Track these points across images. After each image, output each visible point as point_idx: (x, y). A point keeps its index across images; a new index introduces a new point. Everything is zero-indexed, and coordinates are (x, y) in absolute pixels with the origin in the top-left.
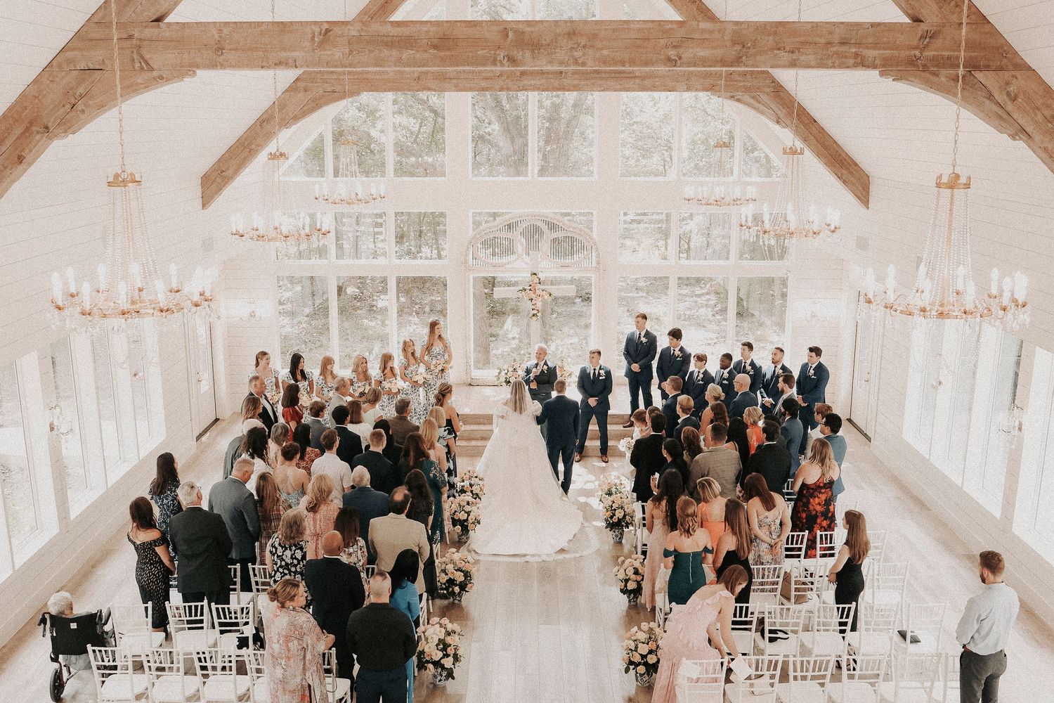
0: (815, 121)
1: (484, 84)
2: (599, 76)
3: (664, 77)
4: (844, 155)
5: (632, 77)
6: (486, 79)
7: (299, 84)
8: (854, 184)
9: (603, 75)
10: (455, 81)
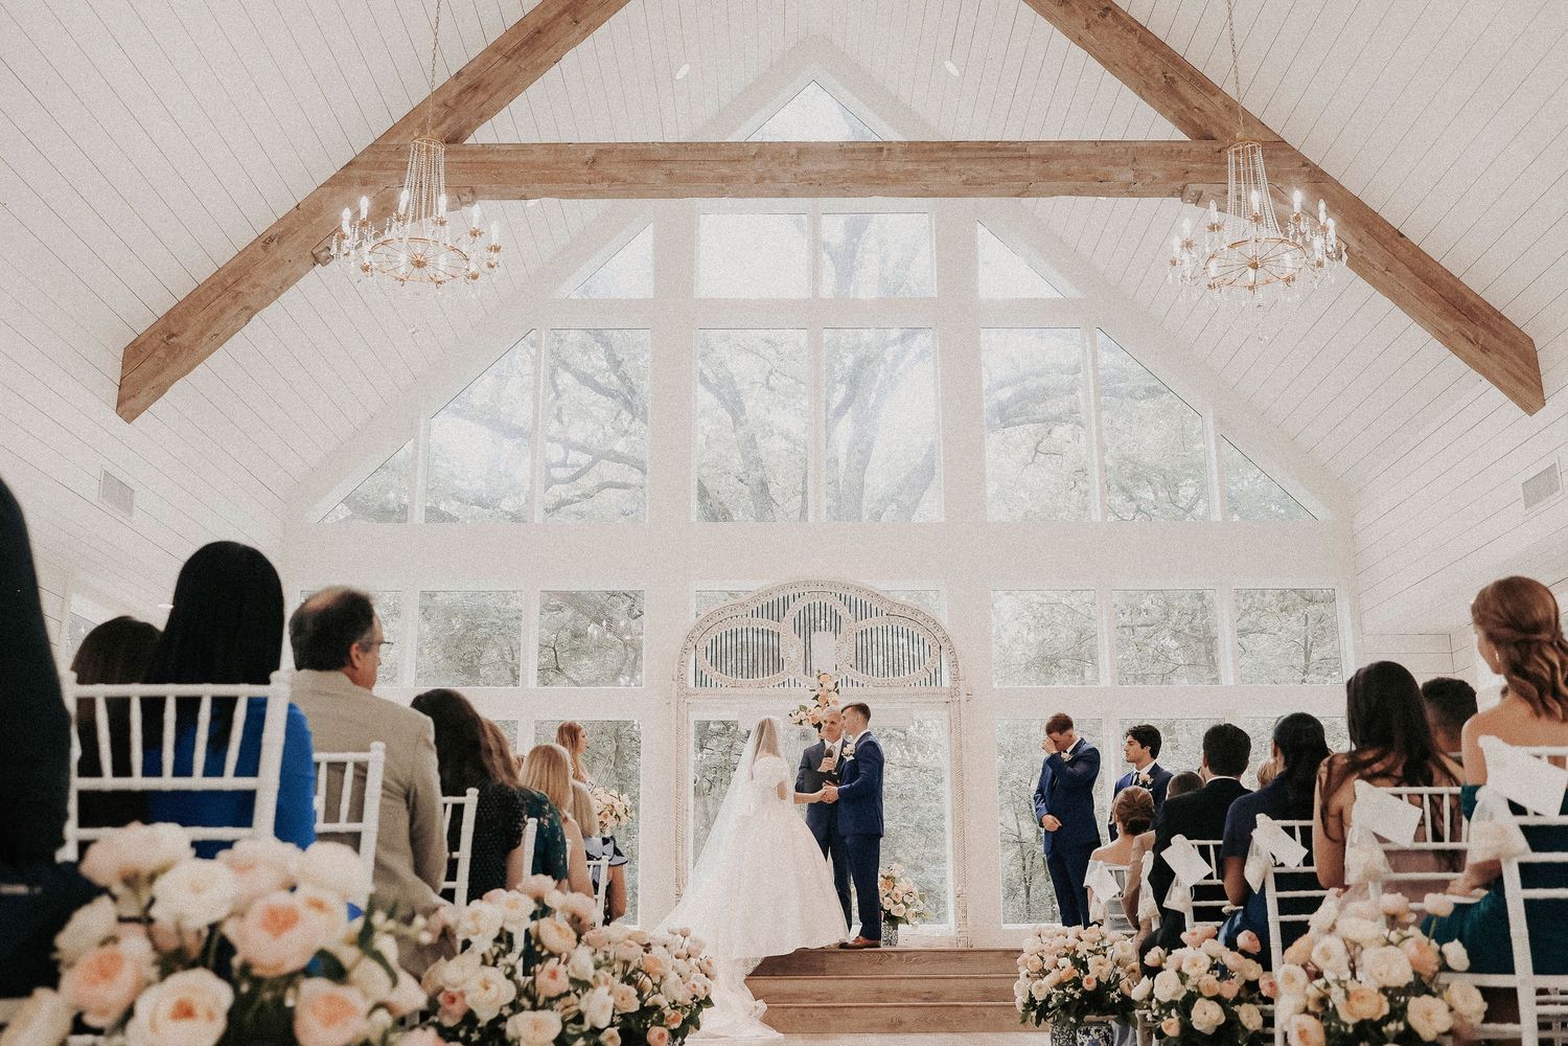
0: (1402, 235)
1: (725, 170)
2: (956, 156)
3: (1087, 156)
4: (1473, 299)
5: (1021, 158)
6: (731, 161)
7: (355, 173)
8: (1502, 354)
9: (964, 154)
10: (668, 166)
